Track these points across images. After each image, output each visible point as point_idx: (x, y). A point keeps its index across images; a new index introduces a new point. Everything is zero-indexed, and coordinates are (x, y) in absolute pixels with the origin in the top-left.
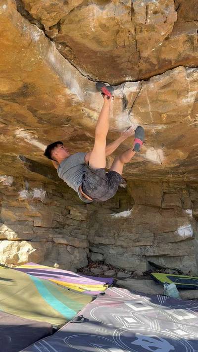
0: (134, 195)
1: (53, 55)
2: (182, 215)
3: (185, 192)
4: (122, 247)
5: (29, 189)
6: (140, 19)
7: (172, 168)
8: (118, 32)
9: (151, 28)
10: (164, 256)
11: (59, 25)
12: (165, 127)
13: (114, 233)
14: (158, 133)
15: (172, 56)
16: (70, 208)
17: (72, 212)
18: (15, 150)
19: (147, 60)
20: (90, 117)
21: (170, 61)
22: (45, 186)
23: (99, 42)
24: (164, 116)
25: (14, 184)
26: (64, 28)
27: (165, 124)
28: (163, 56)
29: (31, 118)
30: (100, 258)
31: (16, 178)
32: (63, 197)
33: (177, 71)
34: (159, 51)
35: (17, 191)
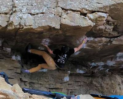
2: (67, 73)
4: (41, 84)
6: (106, 30)
9: (107, 32)
13: (38, 78)
25: (11, 52)
35: (12, 55)
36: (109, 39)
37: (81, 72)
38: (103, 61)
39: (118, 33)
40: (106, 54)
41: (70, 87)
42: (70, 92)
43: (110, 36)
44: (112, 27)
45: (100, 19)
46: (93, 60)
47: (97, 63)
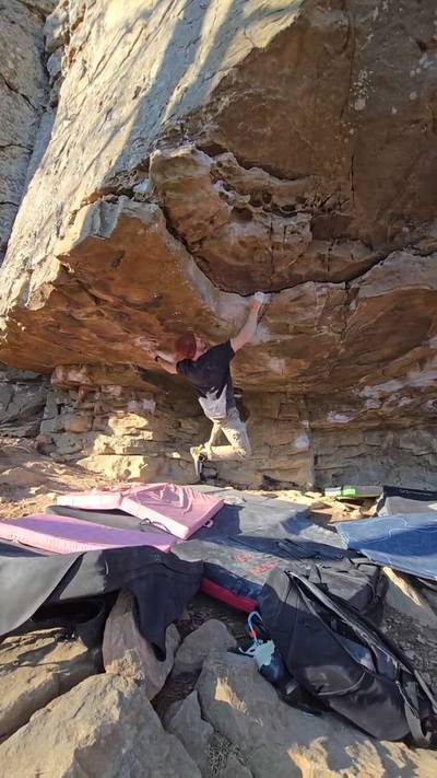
0: (249, 406)
1: (192, 268)
2: (298, 427)
3: (302, 402)
5: (138, 400)
6: (278, 239)
7: (293, 378)
8: (256, 249)
9: (287, 247)
10: (279, 470)
11: (201, 242)
12: (291, 337)
14: (283, 343)
15: (303, 272)
16: (180, 420)
17: (182, 425)
18: (130, 358)
19: (280, 275)
20: (218, 326)
21: (301, 276)
22: (155, 396)
23: (237, 258)
24: (291, 328)
25: (122, 394)
26: (205, 244)
27: (292, 334)
28: (296, 272)
29: (157, 328)
30: (213, 473)
31: (125, 388)
32: (172, 408)
33: (308, 285)
34: (292, 267)
35: (126, 401)
36: (343, 285)
37: (341, 419)
38: (395, 378)
39: (369, 246)
40: (386, 351)
41: (327, 463)
42: (333, 475)
43: (334, 270)
44: (305, 218)
45: (172, 179)
46: (362, 380)
47: (377, 387)
